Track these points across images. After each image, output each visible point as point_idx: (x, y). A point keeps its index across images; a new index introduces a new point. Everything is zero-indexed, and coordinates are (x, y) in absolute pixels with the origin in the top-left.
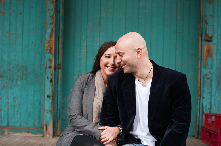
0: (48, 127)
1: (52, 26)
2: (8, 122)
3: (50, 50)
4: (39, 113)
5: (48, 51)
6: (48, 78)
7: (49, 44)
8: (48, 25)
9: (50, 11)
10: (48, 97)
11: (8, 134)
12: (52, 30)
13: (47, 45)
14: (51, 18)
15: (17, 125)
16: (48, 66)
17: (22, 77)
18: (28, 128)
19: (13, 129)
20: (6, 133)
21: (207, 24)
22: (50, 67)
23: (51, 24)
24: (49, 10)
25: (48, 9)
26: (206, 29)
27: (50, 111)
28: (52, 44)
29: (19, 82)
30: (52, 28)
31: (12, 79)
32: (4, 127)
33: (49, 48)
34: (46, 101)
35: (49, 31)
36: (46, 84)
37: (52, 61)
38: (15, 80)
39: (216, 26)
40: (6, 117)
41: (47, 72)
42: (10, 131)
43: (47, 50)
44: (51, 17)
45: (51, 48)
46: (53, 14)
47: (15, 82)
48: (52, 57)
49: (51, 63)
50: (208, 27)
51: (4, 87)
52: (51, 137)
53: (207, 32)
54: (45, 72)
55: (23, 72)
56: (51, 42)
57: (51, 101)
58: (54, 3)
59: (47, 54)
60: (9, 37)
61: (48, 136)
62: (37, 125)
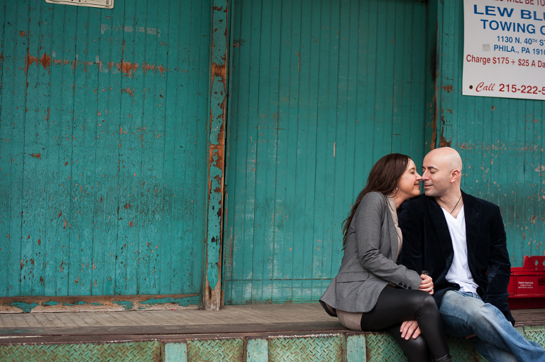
0: (213, 293)
1: (221, 120)
2: (138, 287)
3: (217, 161)
4: (190, 269)
5: (215, 163)
6: (213, 208)
7: (216, 151)
8: (214, 119)
9: (219, 95)
10: (213, 240)
11: (139, 308)
12: (222, 127)
13: (212, 152)
14: (219, 107)
15: (154, 291)
16: (214, 188)
17: (164, 207)
18: (174, 296)
19: (148, 299)
20: (136, 307)
21: (444, 122)
22: (217, 190)
23: (219, 117)
24: (216, 93)
25: (213, 91)
26: (443, 131)
27: (217, 264)
28: (220, 151)
29: (157, 216)
30: (221, 124)
31: (146, 211)
32: (132, 297)
33: (215, 158)
34: (209, 247)
35: (216, 129)
36: (209, 218)
37: (220, 179)
38: (150, 212)
39: (455, 127)
40: (135, 279)
41: (211, 198)
42: (142, 303)
43: (213, 160)
44: (219, 104)
45: (220, 158)
46: (224, 101)
47: (150, 216)
48: (220, 172)
49: (220, 184)
50: (445, 127)
51: (131, 225)
52: (218, 309)
53: (444, 135)
54: (209, 198)
55: (164, 199)
56: (219, 147)
57: (218, 247)
58: (226, 82)
59: (212, 167)
60: (142, 136)
61: (212, 307)
62: (187, 290)
